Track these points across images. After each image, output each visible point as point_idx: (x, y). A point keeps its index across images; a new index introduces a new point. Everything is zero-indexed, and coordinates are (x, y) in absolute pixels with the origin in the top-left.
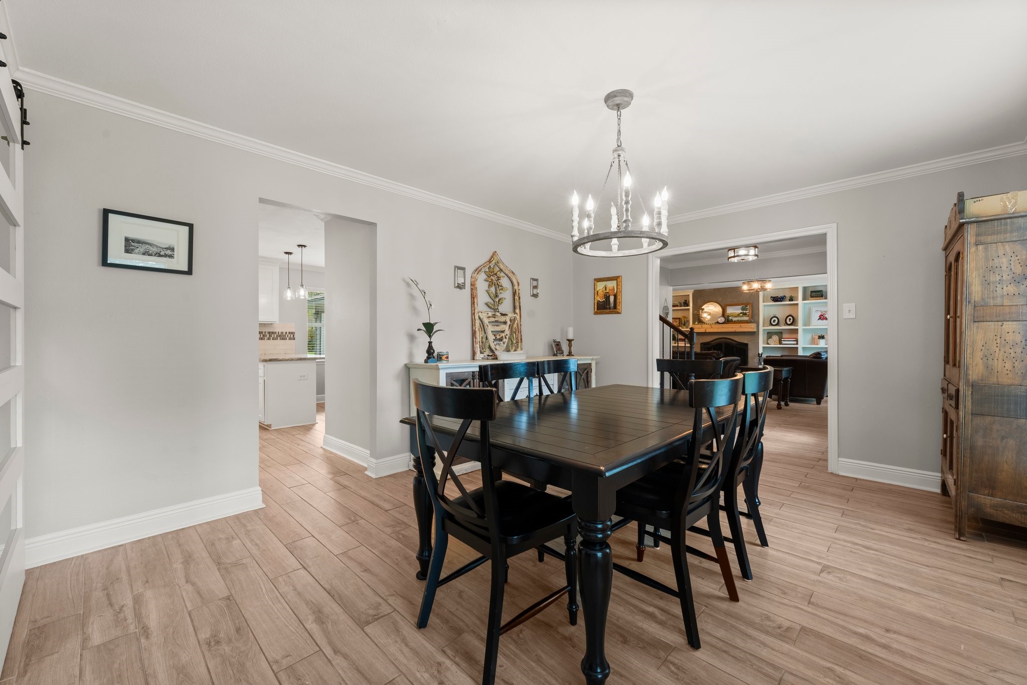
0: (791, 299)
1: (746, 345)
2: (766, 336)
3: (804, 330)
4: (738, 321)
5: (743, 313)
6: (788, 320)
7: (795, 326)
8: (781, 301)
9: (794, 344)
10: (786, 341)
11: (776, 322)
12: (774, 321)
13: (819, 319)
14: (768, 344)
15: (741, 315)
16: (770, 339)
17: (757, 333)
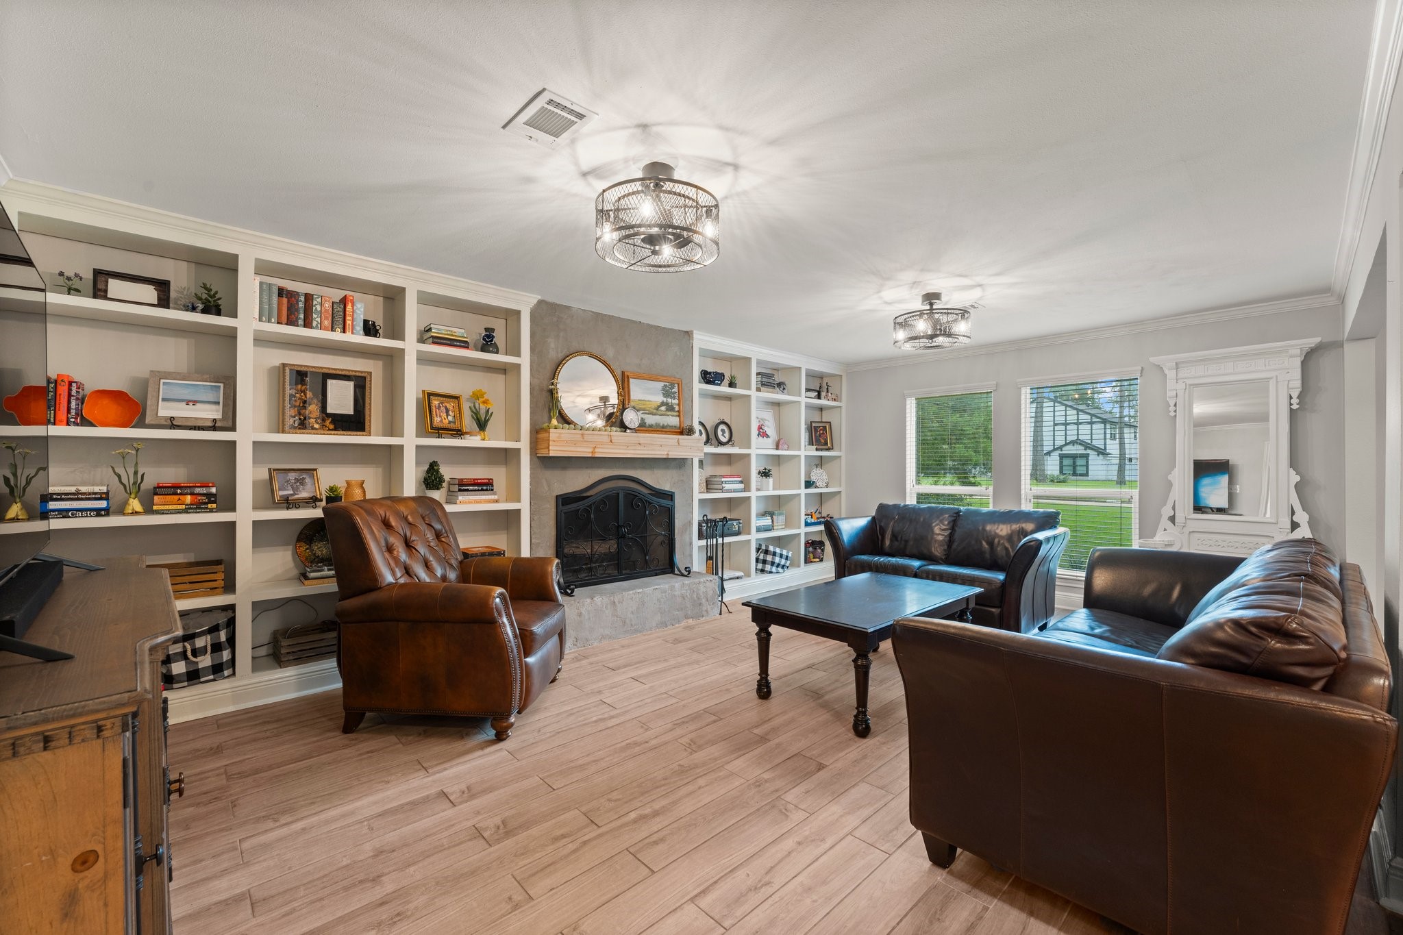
0: (733, 383)
1: (672, 497)
5: (667, 404)
6: (719, 433)
7: (738, 447)
8: (718, 384)
9: (741, 490)
15: (663, 408)
17: (689, 462)
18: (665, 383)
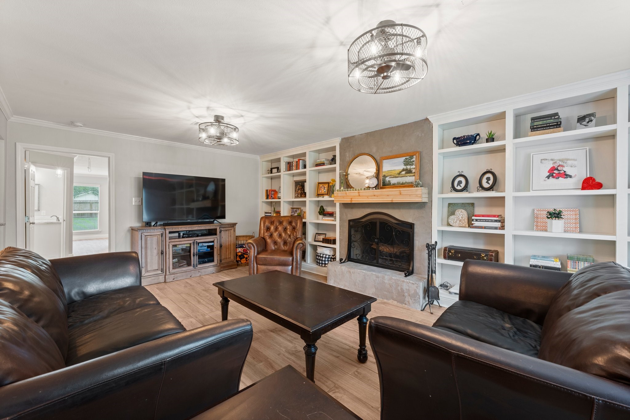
0: (491, 139)
1: (411, 226)
2: (446, 209)
3: (516, 198)
4: (398, 183)
5: (406, 170)
6: (484, 181)
7: (497, 191)
8: (473, 144)
9: (496, 228)
10: (480, 220)
11: (463, 185)
12: (460, 182)
13: (548, 177)
14: (449, 225)
15: (404, 173)
16: (452, 217)
17: (429, 205)
18: (406, 157)
